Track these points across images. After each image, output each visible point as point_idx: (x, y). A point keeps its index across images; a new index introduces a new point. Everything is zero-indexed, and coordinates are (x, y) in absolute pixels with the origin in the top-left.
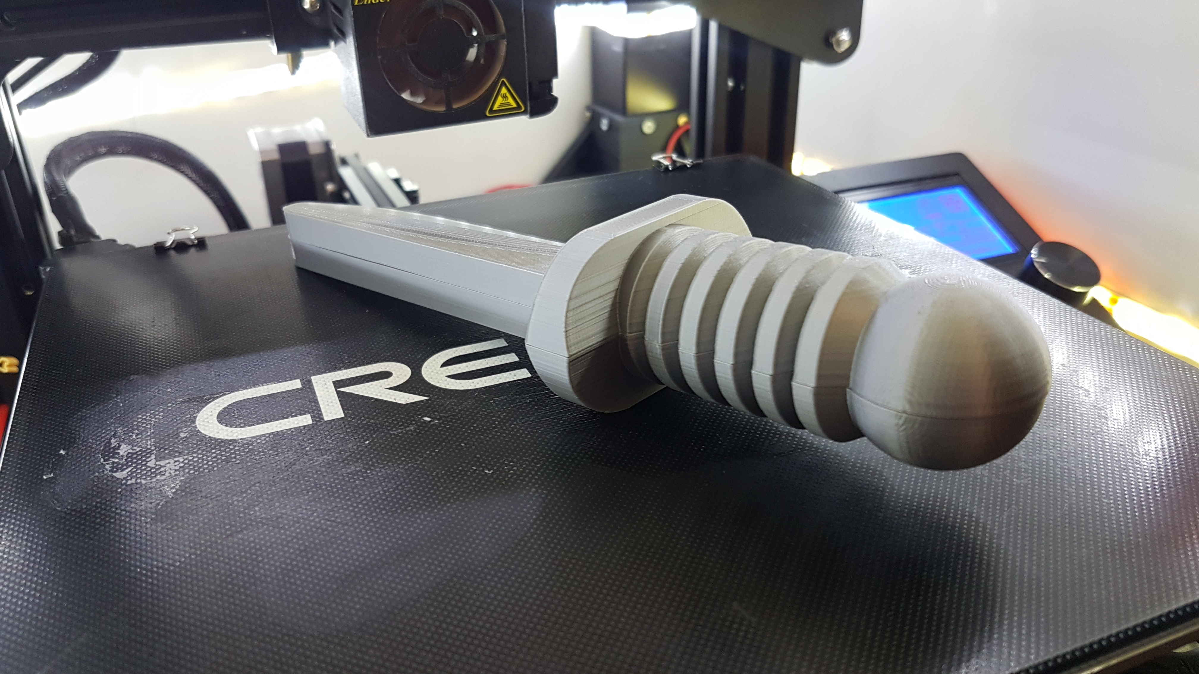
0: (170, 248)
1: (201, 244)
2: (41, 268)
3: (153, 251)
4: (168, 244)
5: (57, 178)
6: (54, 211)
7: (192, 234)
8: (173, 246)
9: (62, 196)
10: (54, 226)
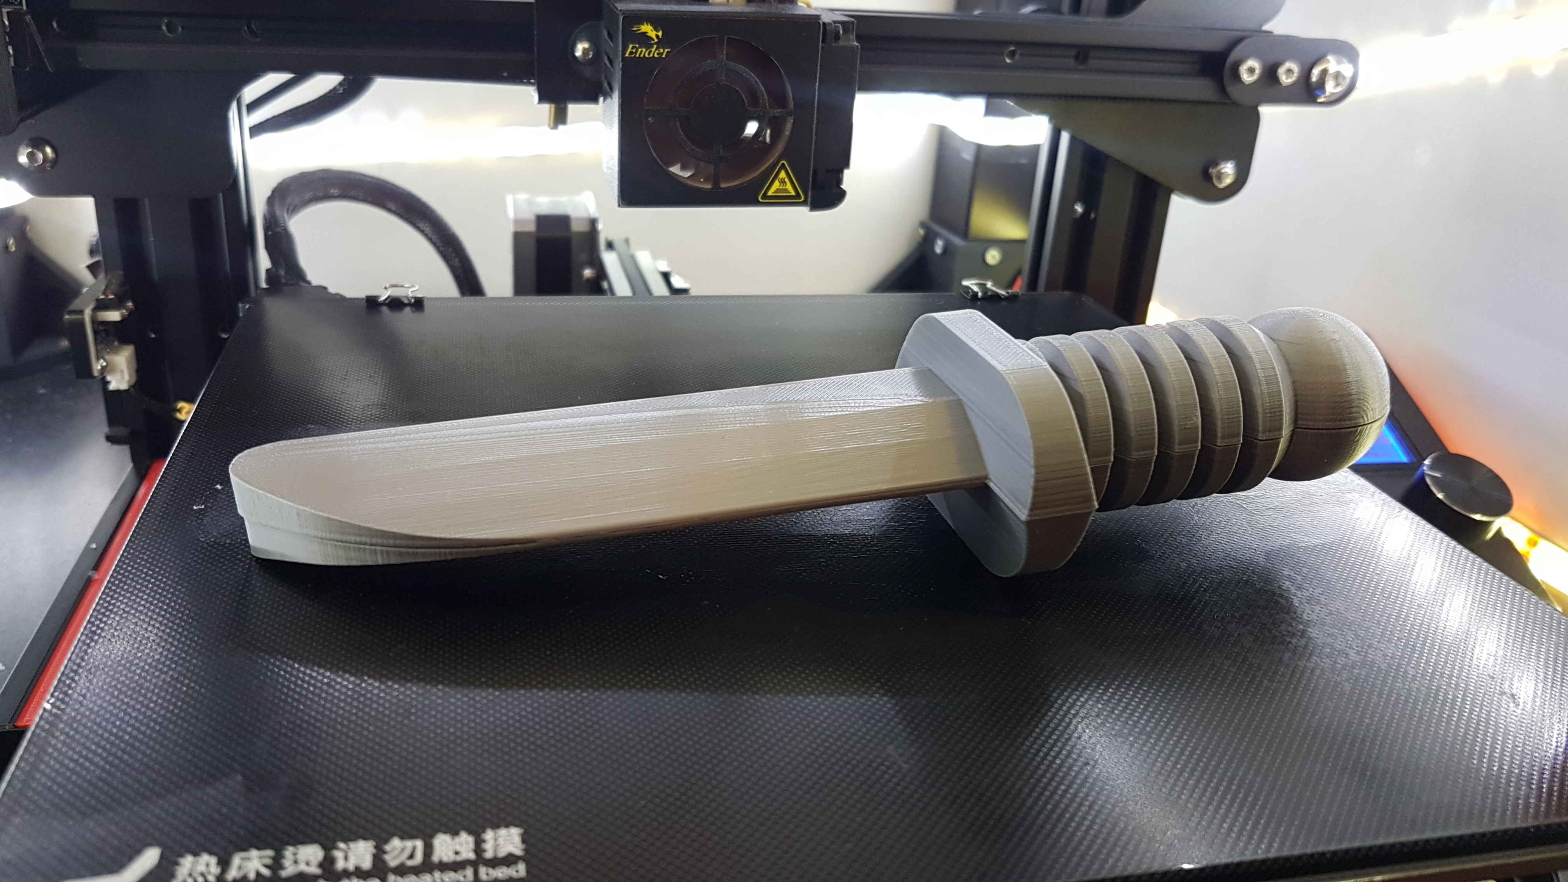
0: (383, 303)
1: (418, 304)
2: (240, 305)
3: (364, 304)
4: (382, 299)
5: (278, 212)
6: (268, 247)
7: (410, 292)
8: (387, 302)
9: (277, 233)
10: (264, 262)
